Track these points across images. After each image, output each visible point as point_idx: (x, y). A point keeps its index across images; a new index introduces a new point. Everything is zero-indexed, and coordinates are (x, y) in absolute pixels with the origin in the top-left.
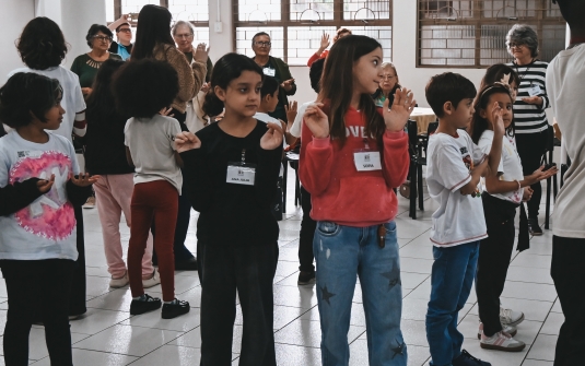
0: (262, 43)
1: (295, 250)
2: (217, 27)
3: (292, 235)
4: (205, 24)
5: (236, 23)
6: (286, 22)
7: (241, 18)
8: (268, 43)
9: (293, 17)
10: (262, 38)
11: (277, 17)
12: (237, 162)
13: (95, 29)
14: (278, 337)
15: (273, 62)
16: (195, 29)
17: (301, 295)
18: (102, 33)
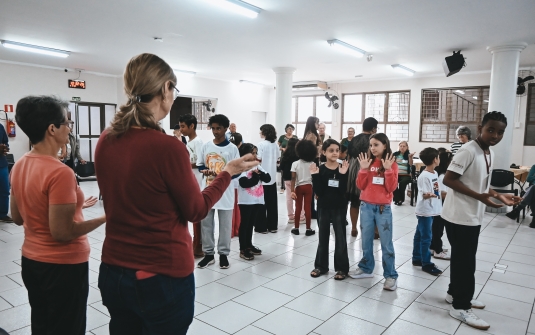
2: (335, 124)
4: (330, 123)
5: (343, 122)
7: (345, 121)
10: (351, 130)
12: (332, 178)
13: (288, 126)
18: (289, 127)
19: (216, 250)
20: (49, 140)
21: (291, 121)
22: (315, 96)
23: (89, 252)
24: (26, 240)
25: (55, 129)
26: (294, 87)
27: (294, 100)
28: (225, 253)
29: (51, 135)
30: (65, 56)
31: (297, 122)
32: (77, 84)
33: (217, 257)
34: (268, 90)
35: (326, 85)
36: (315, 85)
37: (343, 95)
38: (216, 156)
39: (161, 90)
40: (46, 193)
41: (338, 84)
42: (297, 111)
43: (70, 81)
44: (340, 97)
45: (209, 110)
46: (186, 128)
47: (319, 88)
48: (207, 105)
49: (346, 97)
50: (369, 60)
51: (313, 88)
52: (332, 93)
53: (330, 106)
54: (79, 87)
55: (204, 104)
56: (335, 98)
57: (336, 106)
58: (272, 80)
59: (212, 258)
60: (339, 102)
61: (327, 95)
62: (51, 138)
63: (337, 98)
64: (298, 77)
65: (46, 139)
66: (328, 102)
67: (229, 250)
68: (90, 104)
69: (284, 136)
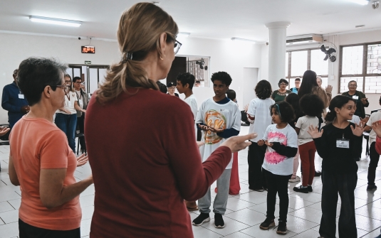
0: (353, 86)
1: (366, 175)
2: (332, 77)
3: (364, 168)
4: (327, 76)
5: (340, 76)
6: (365, 74)
7: (343, 73)
8: (356, 85)
9: (368, 72)
10: (353, 83)
11: (361, 73)
12: (341, 139)
14: (356, 212)
15: (357, 93)
16: (322, 79)
17: (368, 195)
18: (283, 82)
19: (211, 208)
20: (44, 102)
21: (285, 76)
22: (310, 49)
23: (81, 218)
24: (22, 203)
25: (51, 91)
26: (288, 41)
27: (287, 54)
28: (220, 212)
29: (47, 97)
30: (78, 25)
31: (289, 77)
32: (88, 50)
33: (212, 215)
34: (260, 46)
35: (321, 38)
36: (311, 39)
37: (341, 47)
38: (216, 114)
39: (155, 44)
40: (39, 156)
41: (335, 36)
42: (290, 66)
43: (83, 47)
44: (338, 50)
45: (202, 68)
46: (180, 86)
47: (314, 41)
48: (200, 63)
49: (344, 48)
50: (374, 7)
51: (307, 42)
52: (328, 45)
53: (325, 59)
54: (90, 52)
55: (197, 62)
56: (332, 50)
57: (333, 59)
58: (265, 36)
59: (207, 216)
60: (336, 54)
61: (323, 48)
62: (47, 100)
63: (335, 51)
64: (291, 31)
65: (42, 101)
66: (324, 55)
67: (225, 210)
68: (98, 67)
69: (277, 91)
